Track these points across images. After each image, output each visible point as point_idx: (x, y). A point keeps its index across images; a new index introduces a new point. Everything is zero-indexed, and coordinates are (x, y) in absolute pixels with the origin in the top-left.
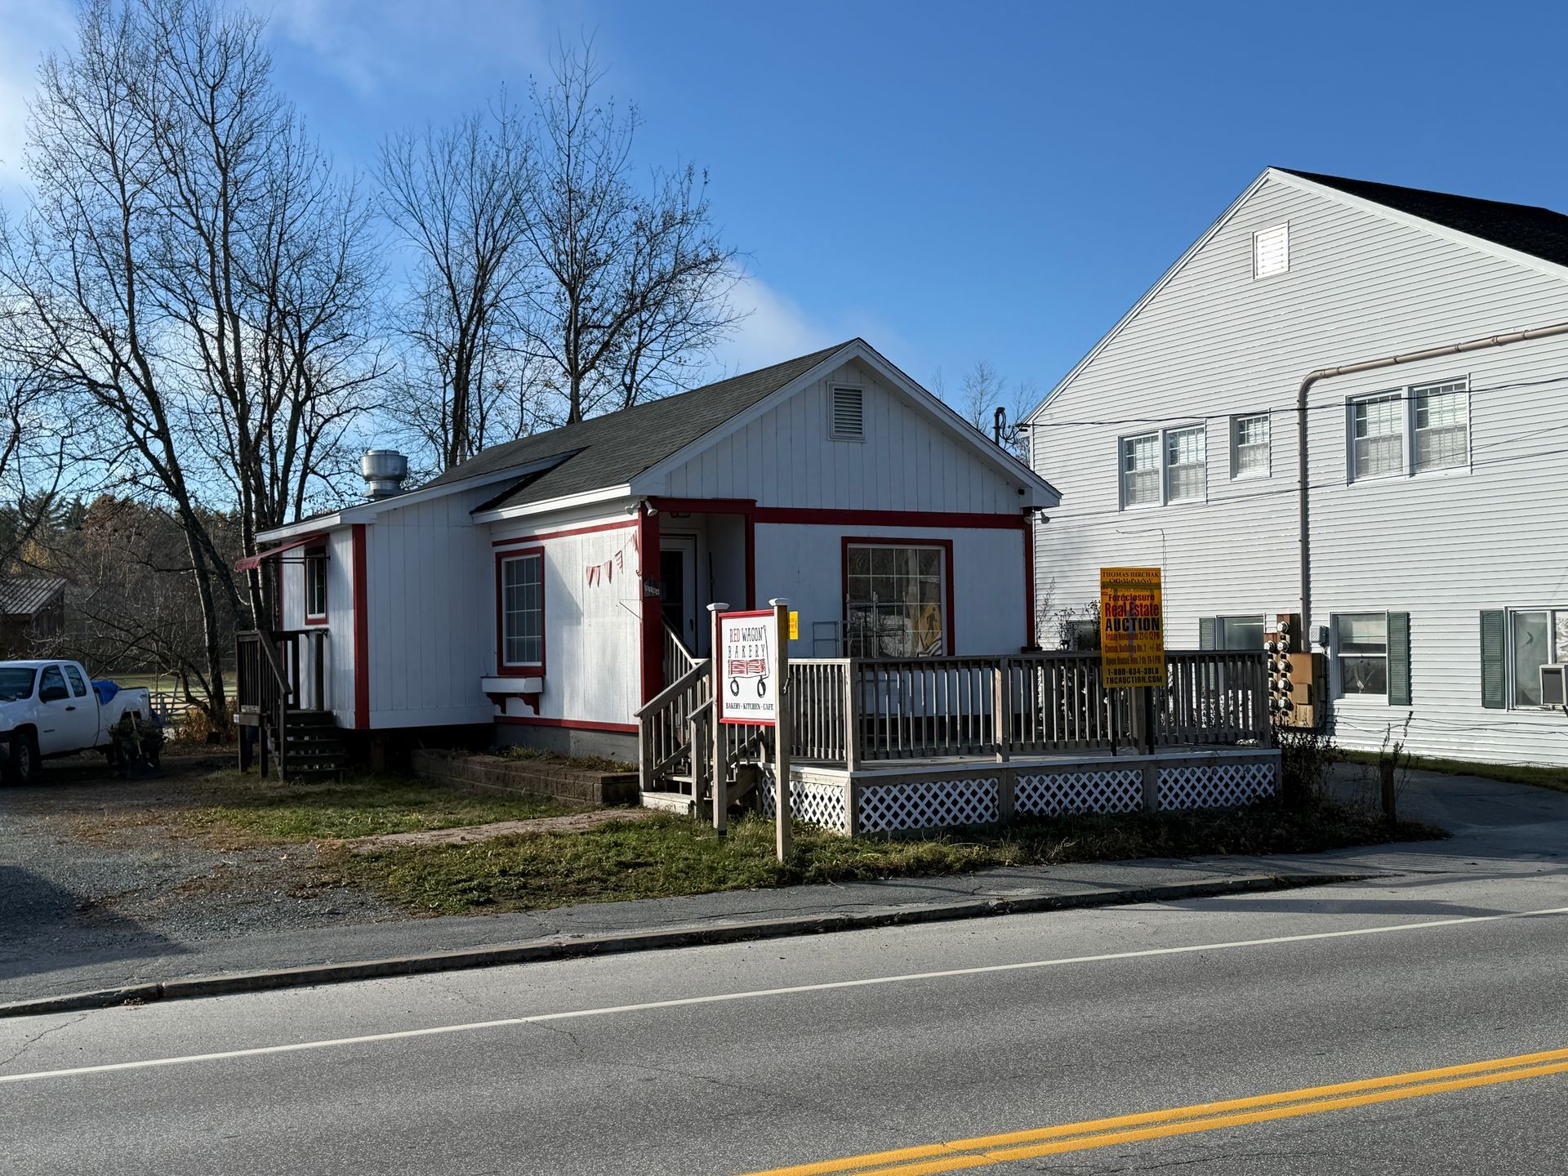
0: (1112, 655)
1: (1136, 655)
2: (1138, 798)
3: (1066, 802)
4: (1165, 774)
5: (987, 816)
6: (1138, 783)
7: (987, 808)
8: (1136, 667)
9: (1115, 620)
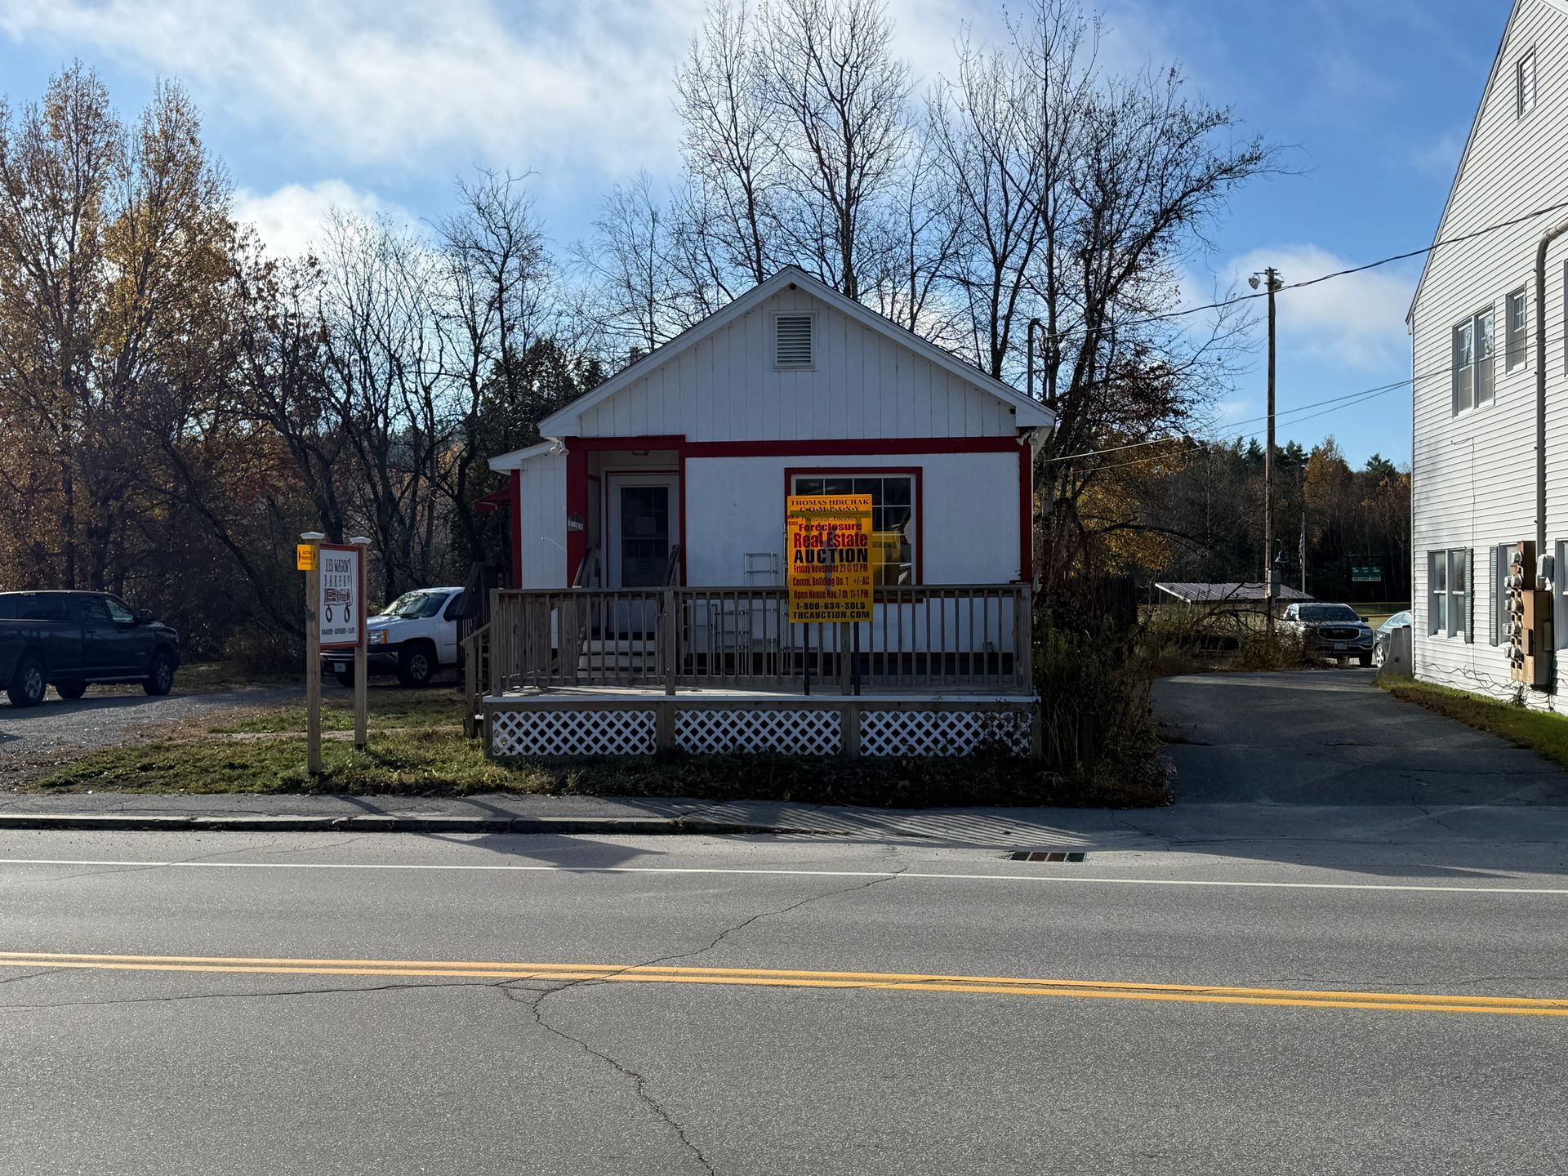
0: (802, 589)
1: (834, 588)
2: (835, 740)
3: (741, 740)
4: (872, 717)
5: (642, 748)
6: (835, 725)
7: (642, 740)
8: (835, 601)
9: (807, 551)
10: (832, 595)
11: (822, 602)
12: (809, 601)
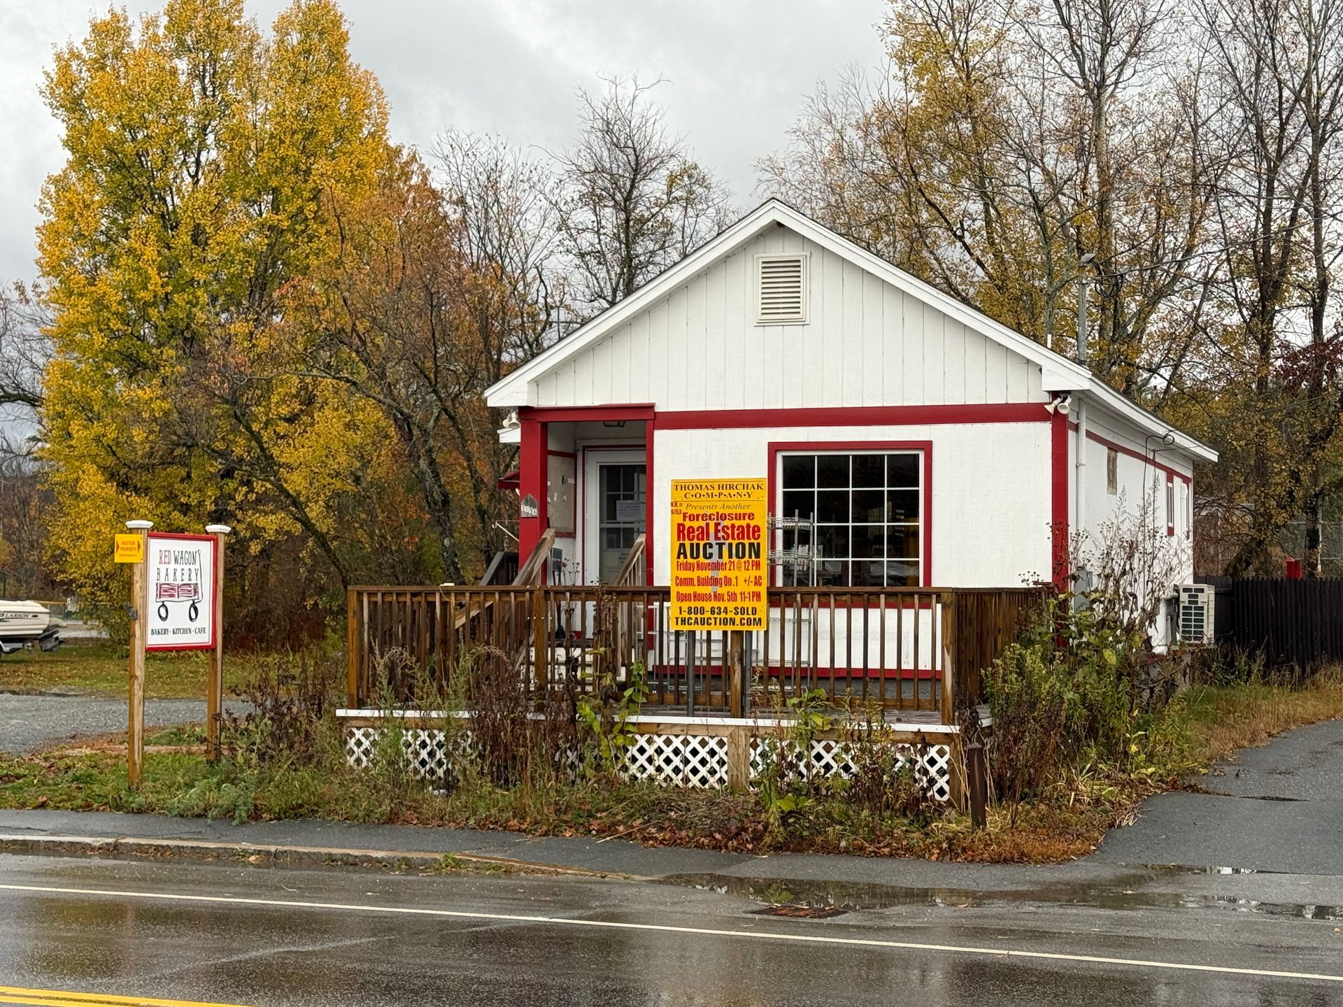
0: (685, 590)
1: (723, 590)
2: (722, 772)
4: (764, 745)
6: (721, 753)
8: (722, 605)
9: (692, 545)
10: (718, 597)
11: (707, 605)
12: (693, 604)
